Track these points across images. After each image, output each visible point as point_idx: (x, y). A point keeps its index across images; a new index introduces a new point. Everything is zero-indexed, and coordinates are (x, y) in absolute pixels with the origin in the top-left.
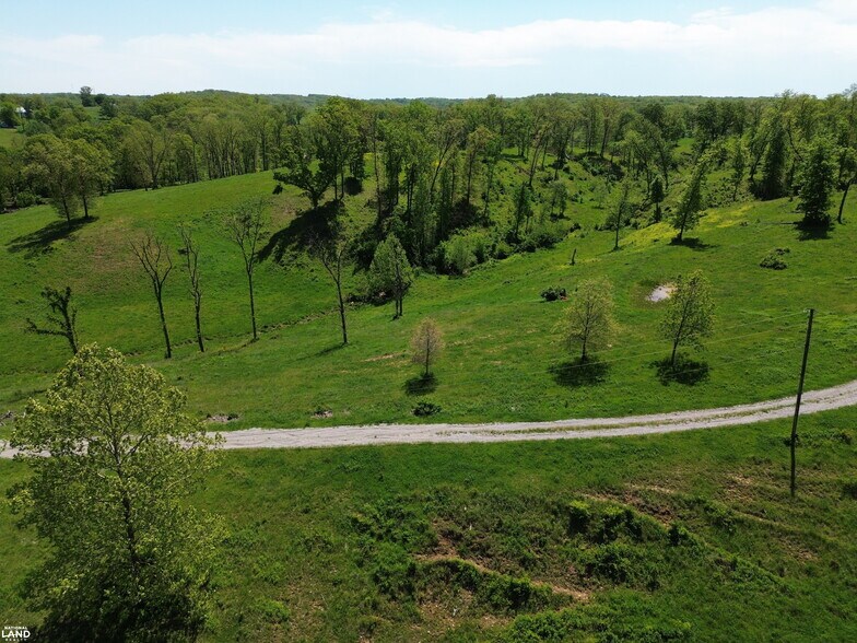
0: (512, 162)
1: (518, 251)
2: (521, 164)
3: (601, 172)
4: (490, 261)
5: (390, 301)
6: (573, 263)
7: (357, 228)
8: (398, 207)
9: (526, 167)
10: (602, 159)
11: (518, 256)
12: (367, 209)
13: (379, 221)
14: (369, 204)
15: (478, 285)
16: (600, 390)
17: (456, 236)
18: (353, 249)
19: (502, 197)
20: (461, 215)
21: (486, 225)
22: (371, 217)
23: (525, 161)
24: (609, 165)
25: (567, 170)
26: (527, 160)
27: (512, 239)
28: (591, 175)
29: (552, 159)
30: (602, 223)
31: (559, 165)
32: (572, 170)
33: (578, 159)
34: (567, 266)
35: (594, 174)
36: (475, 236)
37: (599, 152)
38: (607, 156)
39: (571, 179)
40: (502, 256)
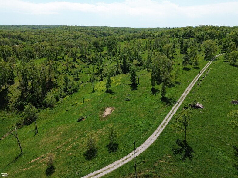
0: (61, 62)
1: (68, 95)
2: (63, 62)
3: (86, 62)
4: (61, 100)
5: (32, 122)
6: (84, 102)
7: (15, 97)
8: (28, 87)
9: (65, 63)
10: (86, 57)
11: (68, 96)
12: (18, 90)
13: (22, 94)
14: (18, 88)
15: (59, 111)
16: (96, 159)
17: (49, 92)
18: (15, 105)
19: (60, 76)
20: (49, 85)
21: (57, 87)
22: (19, 93)
23: (65, 61)
24: (87, 59)
25: (77, 62)
26: (65, 60)
27: (65, 91)
28: (83, 63)
29: (72, 59)
30: (89, 80)
31: (74, 60)
32: (78, 62)
33: (79, 58)
34: (83, 103)
35: (84, 62)
36: (54, 91)
37: (84, 55)
38: (87, 56)
39: (78, 65)
40: (64, 97)
